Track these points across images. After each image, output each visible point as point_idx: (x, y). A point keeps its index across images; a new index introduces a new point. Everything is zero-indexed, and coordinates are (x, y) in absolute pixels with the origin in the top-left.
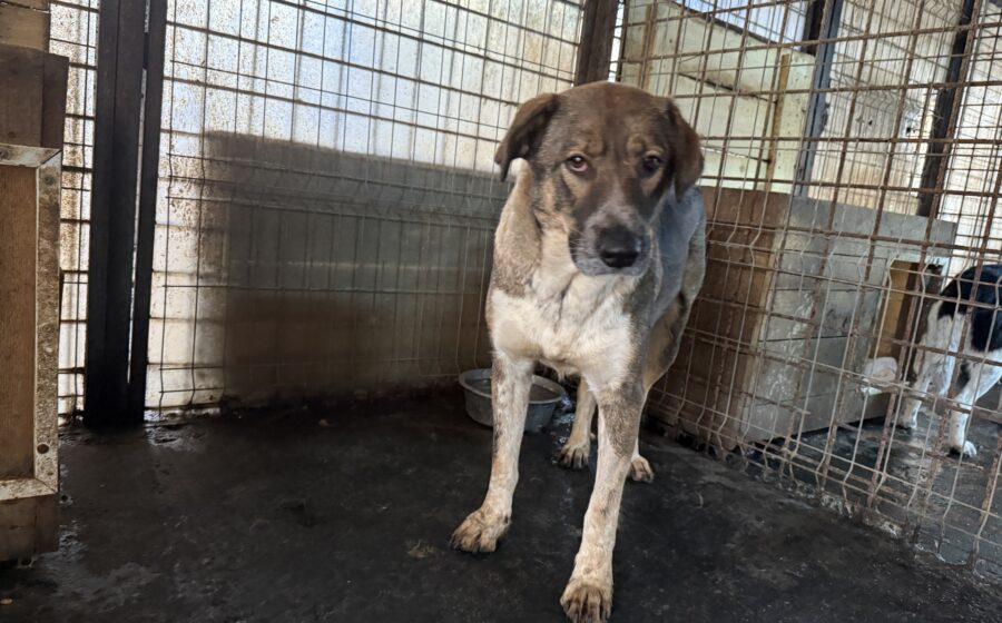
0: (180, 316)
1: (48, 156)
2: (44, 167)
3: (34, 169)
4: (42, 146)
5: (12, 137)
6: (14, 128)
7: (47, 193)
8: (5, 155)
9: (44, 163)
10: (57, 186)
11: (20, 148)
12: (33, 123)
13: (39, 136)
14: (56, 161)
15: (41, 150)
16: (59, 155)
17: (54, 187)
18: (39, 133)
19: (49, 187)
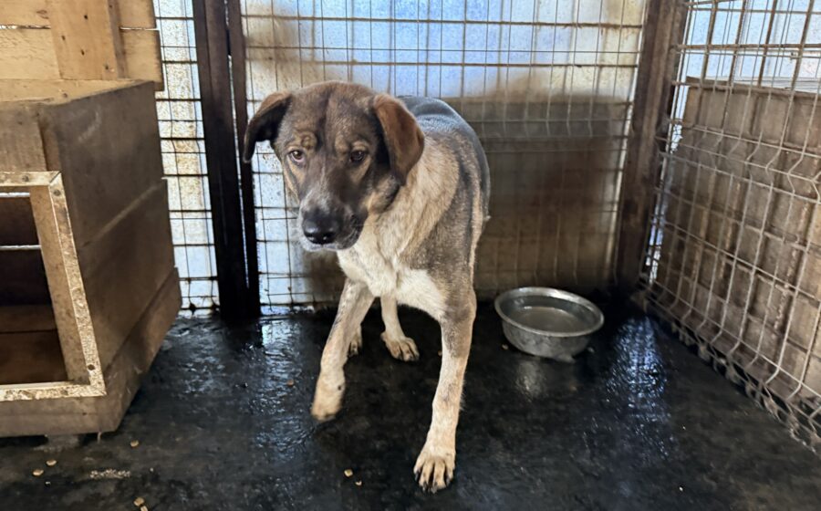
0: (279, 238)
1: (53, 177)
2: (52, 184)
3: (47, 186)
4: (48, 170)
5: (28, 167)
6: (28, 161)
7: (57, 201)
8: (27, 179)
9: (51, 182)
10: (63, 196)
11: (34, 174)
12: (39, 156)
13: (44, 164)
14: (59, 180)
15: (47, 173)
16: (60, 175)
17: (61, 197)
18: (44, 161)
19: (58, 198)
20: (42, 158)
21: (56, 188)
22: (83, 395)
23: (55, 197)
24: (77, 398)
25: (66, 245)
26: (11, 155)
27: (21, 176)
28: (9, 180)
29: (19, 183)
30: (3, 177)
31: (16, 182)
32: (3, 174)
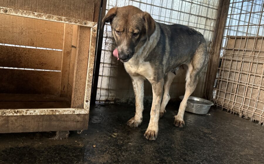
0: (106, 75)
1: (95, 24)
3: (91, 28)
4: (93, 21)
5: (87, 19)
6: (88, 17)
8: (86, 24)
9: (93, 26)
11: (89, 22)
12: (92, 16)
13: (93, 19)
14: (96, 26)
15: (93, 23)
16: (97, 24)
17: (95, 32)
18: (93, 18)
19: (94, 32)
20: (93, 17)
21: (95, 29)
22: (80, 113)
24: (77, 115)
25: (92, 51)
26: (82, 13)
27: (84, 22)
28: (79, 23)
29: (82, 24)
30: (77, 21)
31: (81, 24)
32: (77, 20)
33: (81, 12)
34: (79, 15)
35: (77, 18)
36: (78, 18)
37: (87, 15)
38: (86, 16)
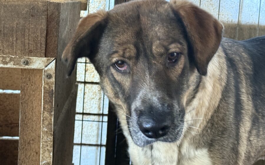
1: (49, 62)
2: (46, 69)
3: (42, 70)
4: (45, 57)
5: (31, 53)
6: (32, 47)
7: (48, 84)
8: (27, 63)
9: (46, 66)
10: (53, 80)
11: (34, 59)
12: (41, 44)
13: (44, 51)
14: (53, 65)
15: (45, 59)
16: (54, 61)
17: (51, 80)
18: (44, 49)
19: (49, 81)
20: (44, 46)
21: (49, 72)
23: (46, 79)
25: (46, 123)
26: (19, 41)
27: (22, 60)
28: (12, 63)
29: (20, 65)
30: (8, 59)
31: (17, 64)
32: (8, 57)
33: (15, 39)
34: (12, 46)
35: (6, 54)
36: (9, 53)
37: (29, 43)
38: (27, 47)
